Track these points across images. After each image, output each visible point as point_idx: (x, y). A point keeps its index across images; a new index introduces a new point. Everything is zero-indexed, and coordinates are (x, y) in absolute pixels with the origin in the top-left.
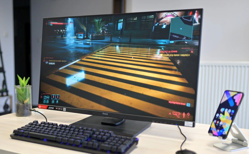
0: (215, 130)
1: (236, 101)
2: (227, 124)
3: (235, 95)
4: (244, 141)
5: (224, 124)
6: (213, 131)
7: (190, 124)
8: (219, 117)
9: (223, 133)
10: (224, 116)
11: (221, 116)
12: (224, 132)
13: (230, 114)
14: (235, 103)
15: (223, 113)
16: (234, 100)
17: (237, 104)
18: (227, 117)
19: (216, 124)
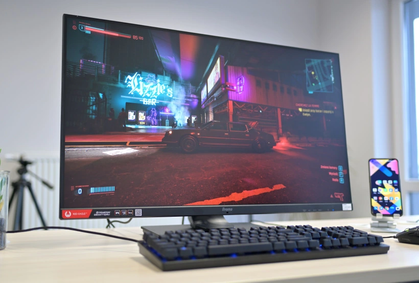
0: (382, 208)
1: (393, 169)
2: (396, 198)
3: (388, 163)
4: (388, 222)
5: (391, 199)
6: (379, 210)
7: (349, 207)
8: (378, 192)
9: (397, 210)
10: (385, 189)
11: (380, 190)
12: (396, 208)
13: (393, 185)
14: (393, 172)
15: (383, 186)
16: (389, 169)
17: (397, 173)
18: (391, 190)
19: (378, 201)
